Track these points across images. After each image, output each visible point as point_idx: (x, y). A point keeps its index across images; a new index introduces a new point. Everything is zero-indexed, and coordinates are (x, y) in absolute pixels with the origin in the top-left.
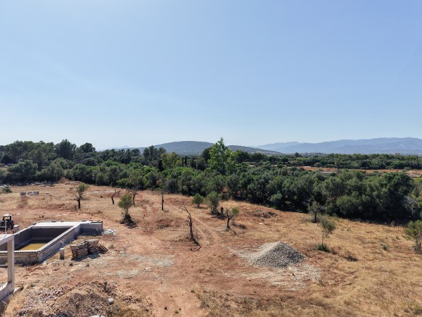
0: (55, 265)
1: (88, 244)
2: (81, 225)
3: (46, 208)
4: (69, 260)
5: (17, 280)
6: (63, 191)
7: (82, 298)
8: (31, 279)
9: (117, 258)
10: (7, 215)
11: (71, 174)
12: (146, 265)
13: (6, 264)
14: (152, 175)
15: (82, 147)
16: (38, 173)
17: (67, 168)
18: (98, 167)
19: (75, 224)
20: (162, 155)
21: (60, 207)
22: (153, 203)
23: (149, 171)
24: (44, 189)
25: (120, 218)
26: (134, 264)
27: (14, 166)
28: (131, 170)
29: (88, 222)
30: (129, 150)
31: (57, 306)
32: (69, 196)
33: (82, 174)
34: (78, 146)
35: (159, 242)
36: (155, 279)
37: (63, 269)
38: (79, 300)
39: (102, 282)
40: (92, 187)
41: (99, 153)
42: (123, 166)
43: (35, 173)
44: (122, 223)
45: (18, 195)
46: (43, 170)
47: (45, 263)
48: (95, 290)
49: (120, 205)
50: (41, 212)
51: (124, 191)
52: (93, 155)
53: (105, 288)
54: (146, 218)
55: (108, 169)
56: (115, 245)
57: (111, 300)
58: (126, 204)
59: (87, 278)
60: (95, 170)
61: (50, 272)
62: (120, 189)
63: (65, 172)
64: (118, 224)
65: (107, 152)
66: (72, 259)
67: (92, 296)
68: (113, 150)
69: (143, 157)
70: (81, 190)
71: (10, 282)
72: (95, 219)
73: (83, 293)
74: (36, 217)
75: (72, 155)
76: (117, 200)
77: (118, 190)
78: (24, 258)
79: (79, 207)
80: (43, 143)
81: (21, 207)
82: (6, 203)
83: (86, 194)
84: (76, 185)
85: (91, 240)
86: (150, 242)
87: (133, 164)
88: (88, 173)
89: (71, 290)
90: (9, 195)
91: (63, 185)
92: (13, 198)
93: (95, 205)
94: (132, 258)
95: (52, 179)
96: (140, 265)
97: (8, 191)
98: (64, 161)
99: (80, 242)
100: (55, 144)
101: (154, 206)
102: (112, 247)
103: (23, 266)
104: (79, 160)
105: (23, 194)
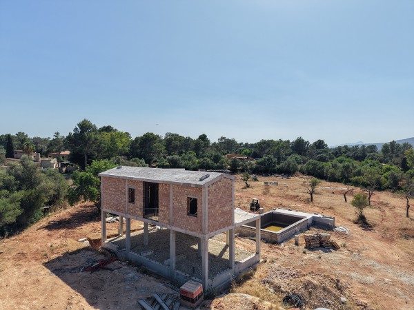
0: (290, 249)
1: (320, 237)
2: (313, 217)
3: (283, 197)
4: (302, 248)
5: (262, 253)
6: (298, 184)
7: (315, 287)
8: (272, 255)
9: (350, 258)
10: (255, 199)
11: (305, 169)
12: (386, 276)
13: (255, 238)
14: (392, 174)
15: (315, 143)
16: (277, 166)
17: (300, 163)
18: (329, 164)
19: (309, 216)
20: (407, 152)
21: (295, 198)
22: (394, 207)
23: (388, 170)
24: (282, 181)
25: (354, 217)
26: (370, 270)
27: (260, 160)
28: (366, 169)
29: (319, 216)
30: (363, 146)
31: (293, 286)
32: (303, 189)
33: (314, 169)
34: (311, 143)
35: (403, 253)
36: (397, 295)
37: (297, 254)
38: (312, 287)
39: (334, 278)
40: (323, 182)
41: (331, 150)
42: (356, 163)
43: (275, 166)
44: (356, 223)
45: (263, 183)
46: (281, 164)
47: (282, 245)
48: (327, 283)
49: (354, 204)
50: (279, 200)
51: (358, 190)
52: (326, 152)
53: (337, 285)
54: (385, 223)
55: (340, 165)
56: (347, 244)
57: (343, 299)
58: (360, 203)
59: (319, 270)
60: (327, 166)
61: (287, 253)
62: (353, 187)
63: (299, 167)
64: (351, 223)
65: (340, 148)
66: (305, 248)
67: (324, 289)
68: (346, 147)
69: (381, 154)
70: (314, 184)
71: (257, 253)
72: (328, 214)
73: (315, 282)
74: (276, 204)
75: (306, 151)
76: (350, 199)
77: (351, 188)
78: (267, 236)
79: (312, 200)
80: (281, 141)
81: (265, 194)
82: (254, 189)
83: (318, 188)
84: (308, 180)
85: (324, 234)
86: (391, 251)
87: (369, 161)
88: (320, 169)
89: (304, 276)
90: (256, 183)
91: (297, 178)
92: (259, 186)
93: (327, 200)
94: (368, 263)
95: (288, 172)
96: (377, 273)
97: (256, 180)
98: (299, 157)
99: (312, 233)
100: (291, 141)
101: (396, 211)
102: (344, 246)
103: (267, 242)
104: (311, 156)
105: (266, 183)
